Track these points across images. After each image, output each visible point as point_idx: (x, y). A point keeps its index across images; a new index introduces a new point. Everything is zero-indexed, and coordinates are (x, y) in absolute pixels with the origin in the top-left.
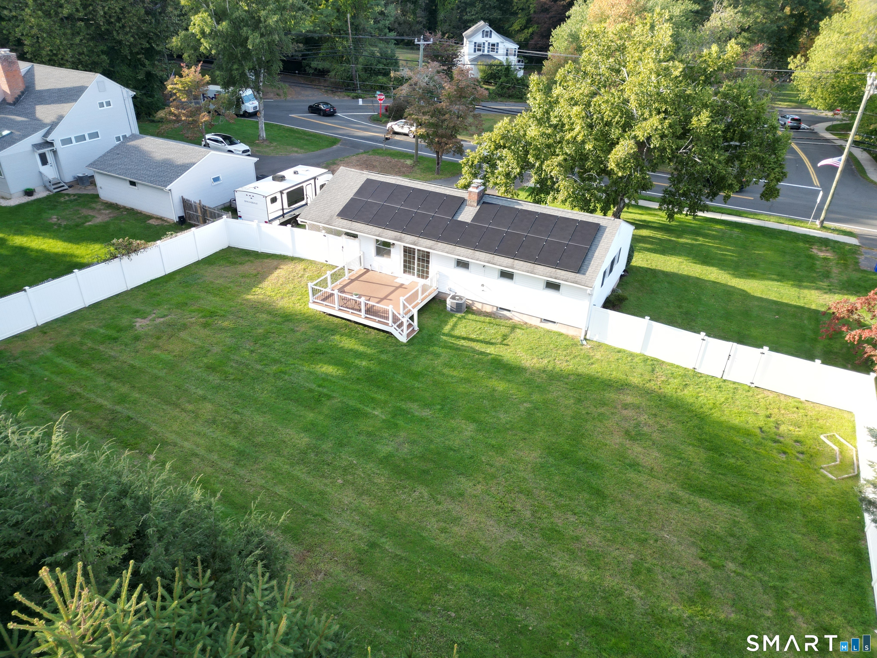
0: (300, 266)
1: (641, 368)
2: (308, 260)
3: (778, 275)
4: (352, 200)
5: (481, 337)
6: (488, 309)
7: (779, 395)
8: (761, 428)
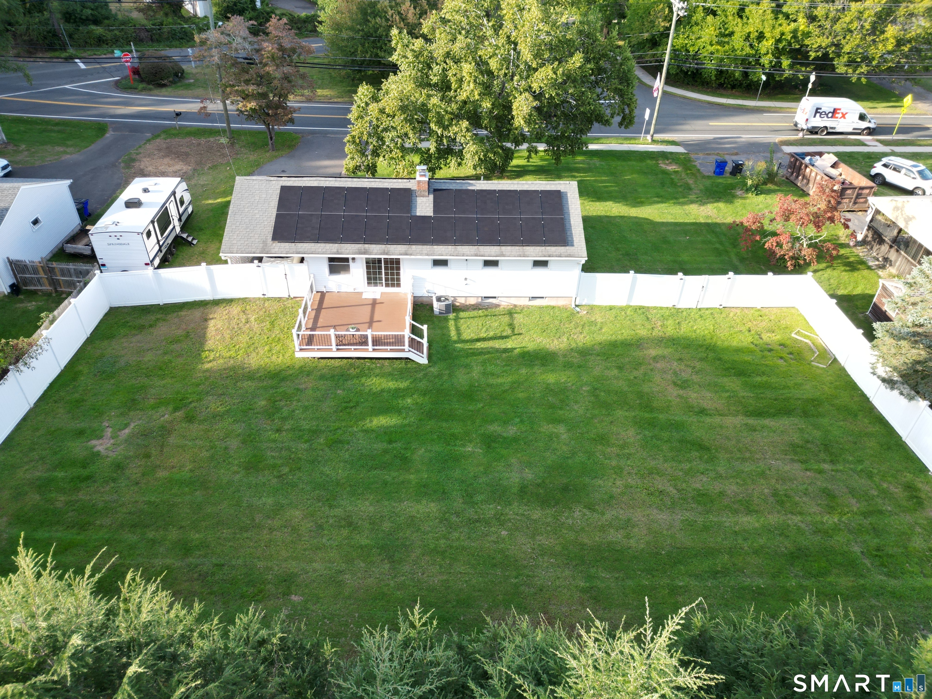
0: (235, 310)
1: (639, 320)
2: (239, 299)
3: (658, 197)
4: (278, 216)
5: (491, 334)
6: (473, 301)
7: (743, 309)
8: (752, 343)
